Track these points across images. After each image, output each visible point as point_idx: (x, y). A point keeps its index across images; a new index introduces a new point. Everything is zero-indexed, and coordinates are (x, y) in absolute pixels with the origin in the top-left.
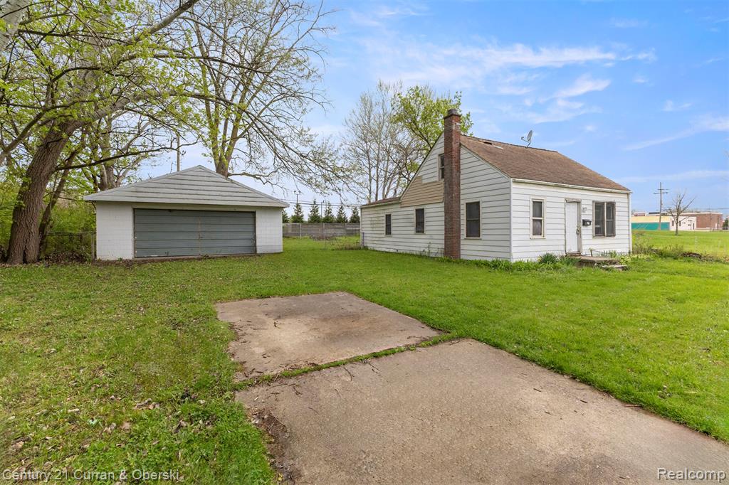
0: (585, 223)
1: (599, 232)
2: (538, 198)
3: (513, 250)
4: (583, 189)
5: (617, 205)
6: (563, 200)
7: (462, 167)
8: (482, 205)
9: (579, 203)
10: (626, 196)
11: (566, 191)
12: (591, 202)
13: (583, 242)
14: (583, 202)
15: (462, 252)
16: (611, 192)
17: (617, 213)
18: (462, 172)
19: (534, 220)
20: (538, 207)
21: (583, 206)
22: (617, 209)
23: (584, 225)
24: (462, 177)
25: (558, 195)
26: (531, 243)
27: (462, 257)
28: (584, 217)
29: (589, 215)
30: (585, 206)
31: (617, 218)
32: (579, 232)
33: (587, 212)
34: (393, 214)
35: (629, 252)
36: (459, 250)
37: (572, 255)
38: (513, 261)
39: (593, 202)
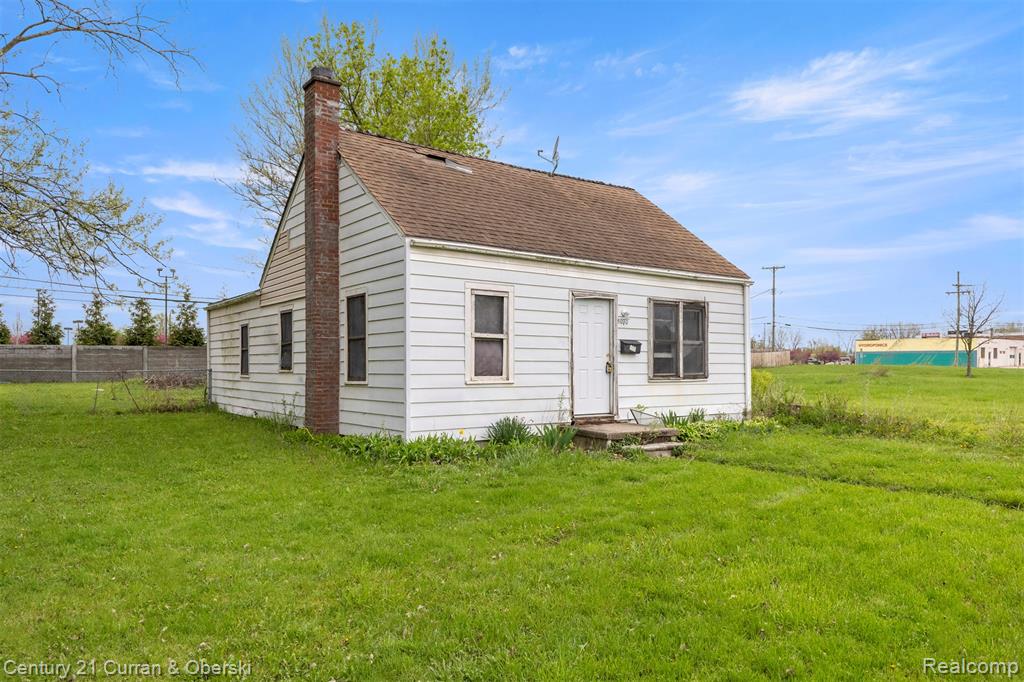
0: (627, 348)
1: (663, 369)
2: (490, 288)
3: (412, 411)
4: (617, 271)
5: (712, 308)
6: (565, 294)
7: (343, 209)
8: (370, 302)
9: (610, 301)
10: (738, 290)
11: (572, 273)
12: (644, 302)
13: (621, 392)
14: (620, 300)
15: (343, 417)
16: (695, 280)
17: (711, 328)
18: (343, 221)
19: (478, 340)
20: (491, 309)
21: (620, 310)
22: (712, 317)
23: (623, 352)
24: (342, 234)
25: (554, 281)
26: (468, 394)
27: (343, 430)
28: (623, 334)
29: (639, 328)
30: (625, 310)
31: (711, 338)
32: (610, 368)
33: (631, 323)
34: (252, 324)
35: (745, 414)
36: (337, 412)
37: (589, 421)
38: (410, 437)
39: (650, 300)
